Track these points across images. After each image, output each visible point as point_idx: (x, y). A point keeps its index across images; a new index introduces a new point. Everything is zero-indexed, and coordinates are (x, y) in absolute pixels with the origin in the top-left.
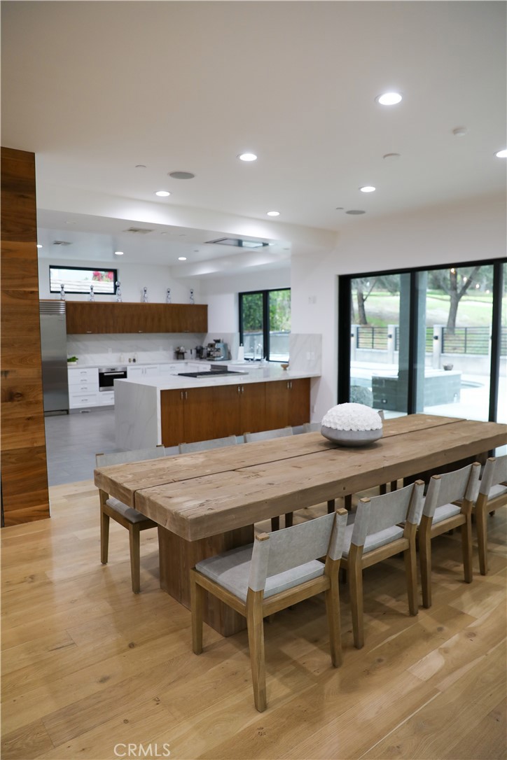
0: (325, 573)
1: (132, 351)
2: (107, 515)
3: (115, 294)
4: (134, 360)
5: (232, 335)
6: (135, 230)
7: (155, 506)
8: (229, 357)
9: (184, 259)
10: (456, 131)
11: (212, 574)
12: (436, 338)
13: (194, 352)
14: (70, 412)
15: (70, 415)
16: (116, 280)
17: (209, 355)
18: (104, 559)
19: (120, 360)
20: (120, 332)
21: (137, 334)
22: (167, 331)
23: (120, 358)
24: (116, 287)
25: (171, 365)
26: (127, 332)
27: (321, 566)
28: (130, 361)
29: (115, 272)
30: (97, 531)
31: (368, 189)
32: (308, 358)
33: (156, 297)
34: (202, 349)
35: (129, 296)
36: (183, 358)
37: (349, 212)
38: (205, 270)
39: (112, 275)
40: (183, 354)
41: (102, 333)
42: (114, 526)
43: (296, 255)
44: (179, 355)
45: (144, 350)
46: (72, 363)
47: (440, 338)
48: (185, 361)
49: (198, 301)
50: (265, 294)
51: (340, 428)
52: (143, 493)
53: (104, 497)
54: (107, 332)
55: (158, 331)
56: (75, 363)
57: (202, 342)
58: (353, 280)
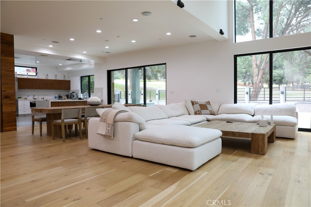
1: (42, 96)
3: (36, 76)
4: (43, 99)
5: (78, 90)
6: (43, 55)
9: (61, 65)
10: (118, 37)
12: (157, 94)
14: (19, 116)
15: (19, 117)
16: (36, 71)
17: (71, 97)
18: (33, 133)
20: (38, 89)
21: (44, 90)
22: (55, 89)
23: (38, 98)
24: (36, 74)
26: (41, 89)
29: (36, 68)
31: (107, 47)
32: (99, 95)
33: (51, 77)
34: (68, 95)
35: (41, 76)
37: (106, 52)
38: (69, 69)
39: (35, 69)
41: (31, 89)
42: (35, 122)
43: (96, 64)
44: (60, 97)
45: (47, 96)
46: (20, 99)
47: (158, 94)
49: (67, 79)
50: (89, 77)
51: (90, 101)
54: (33, 89)
55: (52, 89)
56: (21, 99)
57: (68, 93)
58: (111, 72)
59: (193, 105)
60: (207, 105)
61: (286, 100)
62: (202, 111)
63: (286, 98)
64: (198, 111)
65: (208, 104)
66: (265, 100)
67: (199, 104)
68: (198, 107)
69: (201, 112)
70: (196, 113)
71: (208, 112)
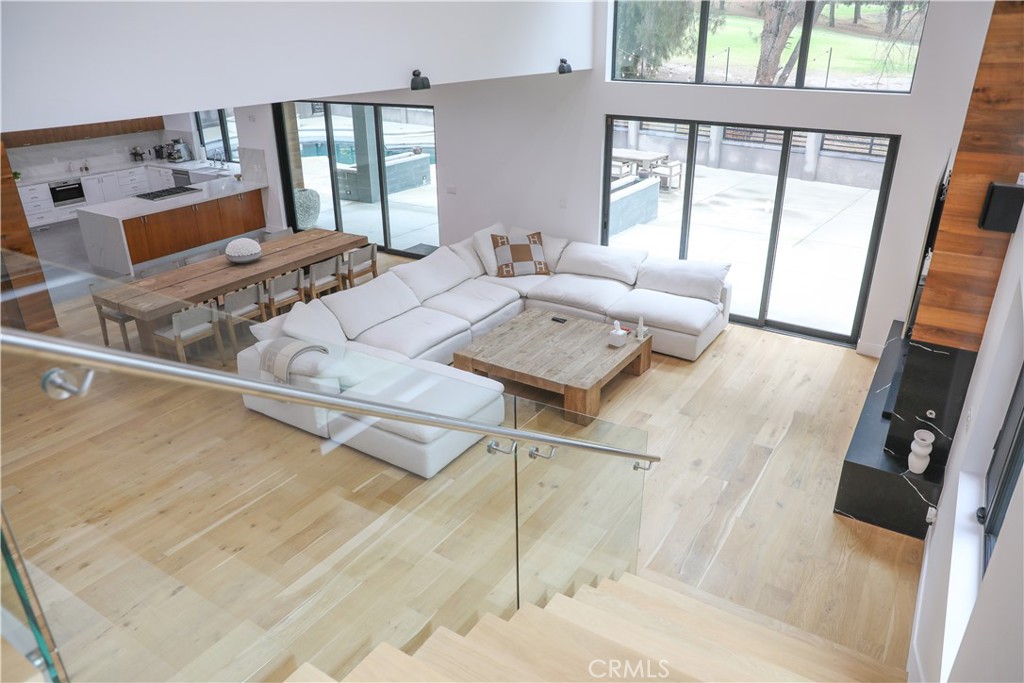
0: (213, 328)
1: (81, 158)
2: (103, 318)
4: (87, 169)
5: (191, 133)
7: (130, 309)
8: (192, 158)
11: (161, 334)
13: (153, 151)
17: (170, 155)
19: (69, 170)
21: (84, 140)
22: (117, 133)
23: (69, 167)
25: (130, 170)
26: (71, 139)
27: (210, 325)
28: (81, 170)
30: (99, 329)
32: (256, 171)
34: (161, 148)
36: (142, 160)
40: (141, 155)
41: (43, 143)
42: (109, 323)
44: (137, 156)
45: (96, 156)
46: (16, 181)
48: (145, 163)
52: (123, 304)
53: (99, 308)
54: (47, 142)
55: (107, 134)
56: (20, 179)
57: (160, 141)
59: (495, 248)
60: (532, 246)
61: (825, 147)
62: (515, 264)
63: (825, 142)
64: (507, 265)
65: (535, 242)
66: (767, 140)
67: (511, 246)
68: (506, 254)
69: (512, 268)
70: (500, 274)
71: (529, 266)
